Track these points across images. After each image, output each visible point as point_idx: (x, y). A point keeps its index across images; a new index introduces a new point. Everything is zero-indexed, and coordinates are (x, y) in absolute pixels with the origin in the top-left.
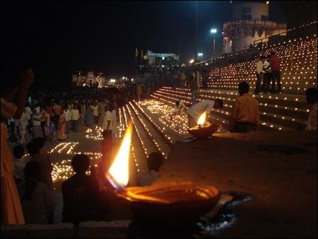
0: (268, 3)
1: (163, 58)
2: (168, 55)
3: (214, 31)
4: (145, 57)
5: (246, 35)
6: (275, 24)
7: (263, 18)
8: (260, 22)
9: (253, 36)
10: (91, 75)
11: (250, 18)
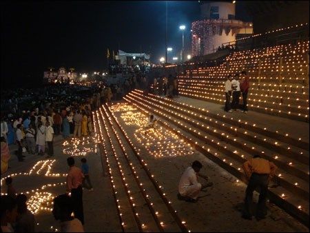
0: (234, 2)
1: (134, 58)
2: (138, 55)
3: (183, 27)
4: (117, 58)
5: (214, 33)
6: (241, 23)
7: (230, 17)
8: (227, 22)
9: (221, 34)
10: (62, 71)
11: (217, 17)
